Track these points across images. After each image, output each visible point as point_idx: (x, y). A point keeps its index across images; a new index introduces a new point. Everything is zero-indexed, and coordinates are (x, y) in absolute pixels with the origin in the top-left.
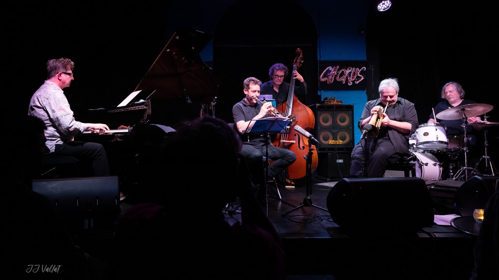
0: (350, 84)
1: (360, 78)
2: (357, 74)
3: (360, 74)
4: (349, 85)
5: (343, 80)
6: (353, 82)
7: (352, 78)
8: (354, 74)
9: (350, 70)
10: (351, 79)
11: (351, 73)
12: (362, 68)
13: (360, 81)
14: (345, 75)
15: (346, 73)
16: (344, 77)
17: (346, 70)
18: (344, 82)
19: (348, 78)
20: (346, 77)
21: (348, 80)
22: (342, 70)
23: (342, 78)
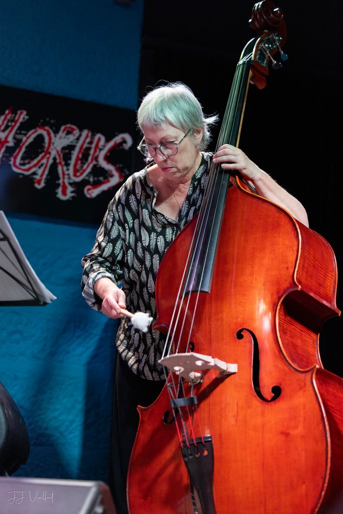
0: (65, 195)
1: (106, 175)
2: (96, 158)
3: (107, 158)
4: (60, 195)
5: (39, 172)
6: (79, 187)
7: (76, 171)
8: (85, 155)
9: (72, 138)
10: (68, 175)
11: (71, 148)
12: (118, 139)
13: (105, 187)
14: (48, 156)
15: (52, 147)
16: (44, 161)
17: (52, 135)
18: (39, 182)
19: (60, 168)
20: (51, 161)
21: (59, 179)
22: (36, 131)
23: (35, 166)
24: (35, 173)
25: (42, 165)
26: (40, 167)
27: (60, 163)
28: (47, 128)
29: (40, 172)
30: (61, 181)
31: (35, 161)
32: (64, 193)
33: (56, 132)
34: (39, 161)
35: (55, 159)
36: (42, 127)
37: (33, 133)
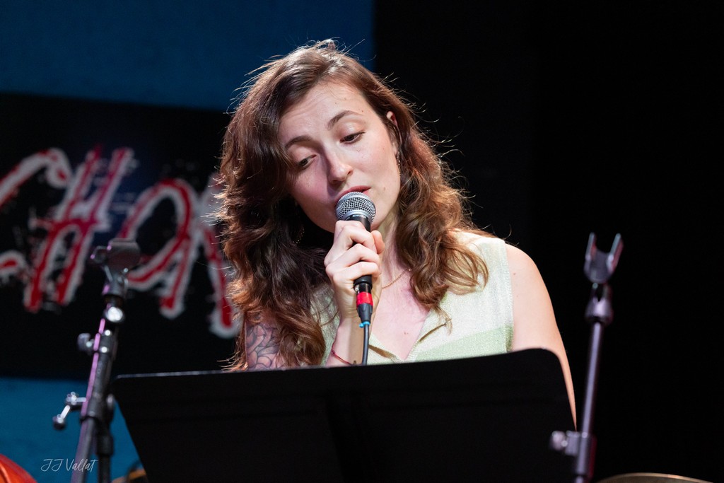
0: (229, 325)
4: (218, 328)
5: (169, 280)
14: (184, 243)
15: (193, 223)
16: (179, 256)
17: (192, 196)
18: (170, 303)
19: (214, 270)
20: (193, 255)
21: (211, 290)
22: (156, 191)
23: (159, 268)
24: (160, 285)
25: (174, 265)
26: (170, 270)
27: (214, 257)
28: (180, 182)
29: (171, 280)
30: (217, 297)
31: (158, 259)
32: (227, 321)
33: (201, 188)
34: (167, 259)
35: (201, 249)
36: (169, 181)
37: (151, 196)
